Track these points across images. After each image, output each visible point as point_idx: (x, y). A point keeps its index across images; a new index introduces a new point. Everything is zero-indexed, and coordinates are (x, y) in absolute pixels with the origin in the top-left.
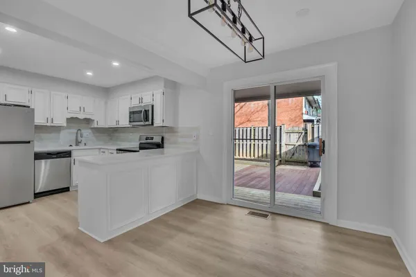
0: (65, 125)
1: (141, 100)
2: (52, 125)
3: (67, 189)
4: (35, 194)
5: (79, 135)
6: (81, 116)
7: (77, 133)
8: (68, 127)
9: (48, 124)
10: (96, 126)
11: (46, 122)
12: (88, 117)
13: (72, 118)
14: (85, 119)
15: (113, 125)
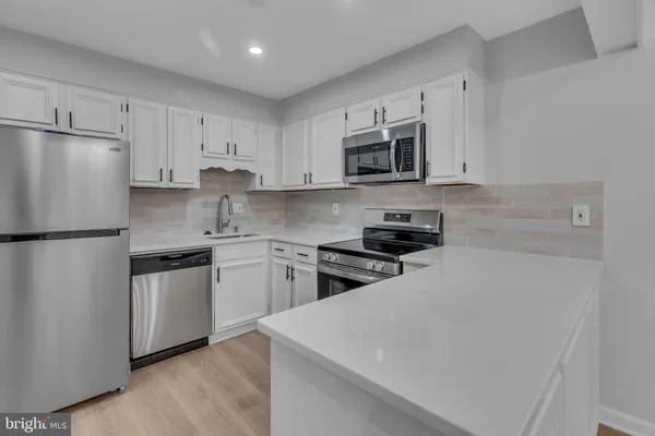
0: (197, 185)
1: (380, 115)
2: (171, 185)
3: (202, 343)
4: (132, 360)
5: (225, 209)
6: (230, 166)
7: (220, 204)
8: (203, 191)
9: (163, 185)
10: (258, 187)
11: (158, 179)
12: (242, 166)
13: (211, 170)
14: (238, 172)
15: (297, 183)
